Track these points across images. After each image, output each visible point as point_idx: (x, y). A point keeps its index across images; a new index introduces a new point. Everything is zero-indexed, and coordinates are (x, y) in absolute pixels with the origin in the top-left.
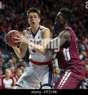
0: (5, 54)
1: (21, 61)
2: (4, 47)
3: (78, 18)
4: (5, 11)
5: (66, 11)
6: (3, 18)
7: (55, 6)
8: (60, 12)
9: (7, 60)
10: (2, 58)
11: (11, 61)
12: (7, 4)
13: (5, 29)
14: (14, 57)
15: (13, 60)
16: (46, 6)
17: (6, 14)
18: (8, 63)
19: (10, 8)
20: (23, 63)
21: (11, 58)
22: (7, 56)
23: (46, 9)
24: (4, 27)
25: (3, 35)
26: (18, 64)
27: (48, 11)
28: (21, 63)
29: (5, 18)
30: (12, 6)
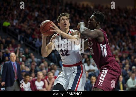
0: (38, 58)
1: (52, 65)
2: (37, 52)
3: (106, 26)
4: (38, 18)
5: (98, 14)
6: (36, 24)
7: (84, 14)
8: (93, 15)
9: (39, 64)
10: (35, 61)
11: (43, 64)
12: (40, 11)
13: (38, 35)
14: (46, 61)
15: (45, 64)
16: (76, 14)
17: (39, 21)
18: (40, 67)
19: (43, 15)
20: (54, 67)
21: (43, 62)
22: (39, 60)
23: (76, 17)
24: (37, 33)
25: (35, 40)
26: (50, 67)
27: (78, 18)
28: (52, 66)
29: (38, 24)
30: (44, 13)
